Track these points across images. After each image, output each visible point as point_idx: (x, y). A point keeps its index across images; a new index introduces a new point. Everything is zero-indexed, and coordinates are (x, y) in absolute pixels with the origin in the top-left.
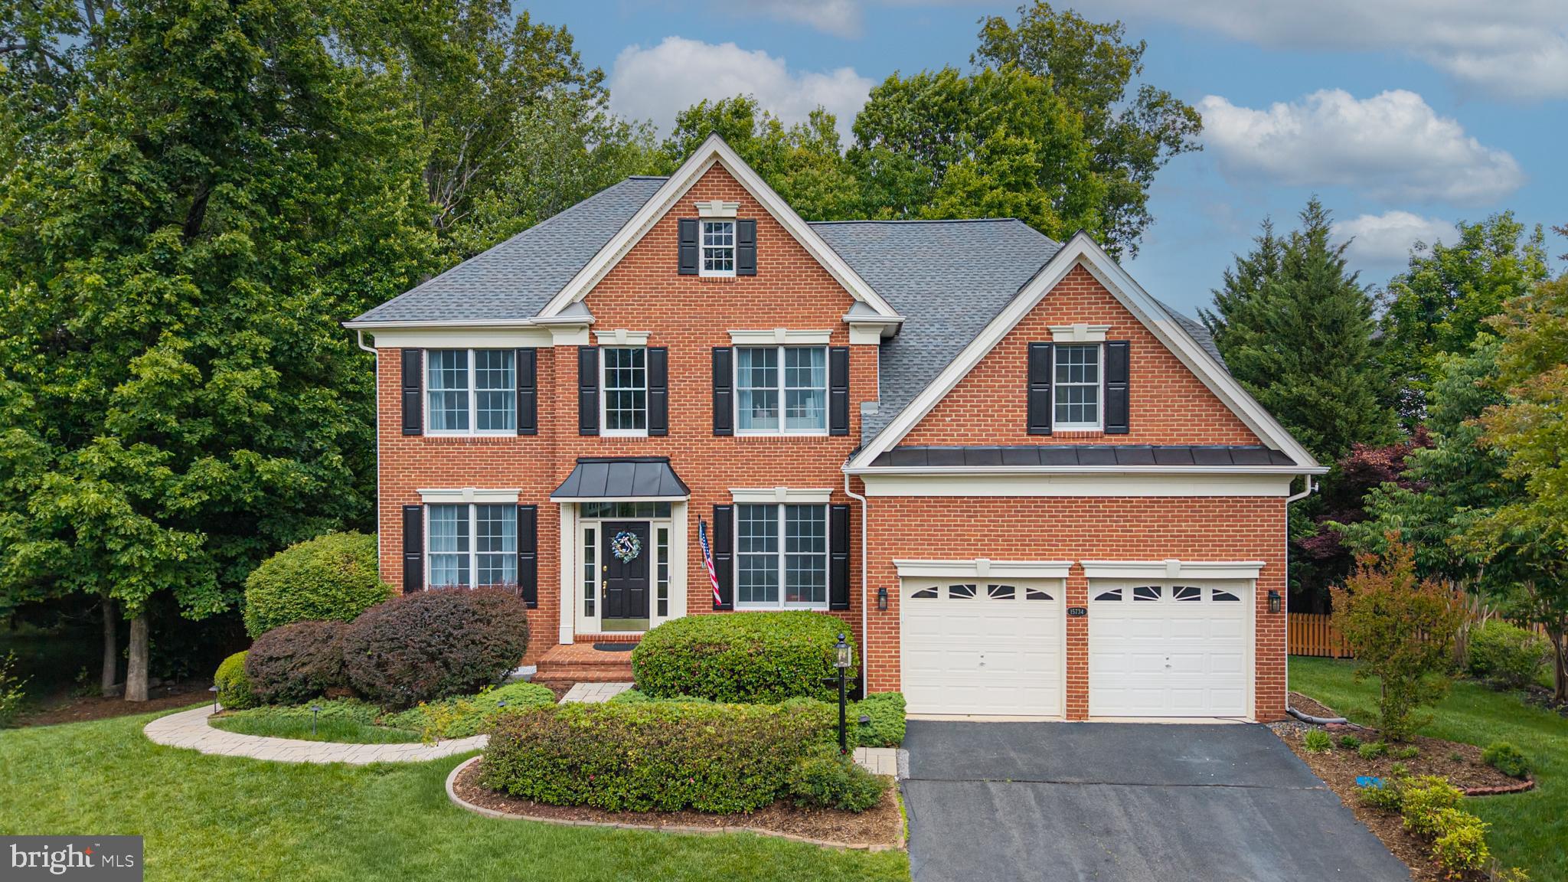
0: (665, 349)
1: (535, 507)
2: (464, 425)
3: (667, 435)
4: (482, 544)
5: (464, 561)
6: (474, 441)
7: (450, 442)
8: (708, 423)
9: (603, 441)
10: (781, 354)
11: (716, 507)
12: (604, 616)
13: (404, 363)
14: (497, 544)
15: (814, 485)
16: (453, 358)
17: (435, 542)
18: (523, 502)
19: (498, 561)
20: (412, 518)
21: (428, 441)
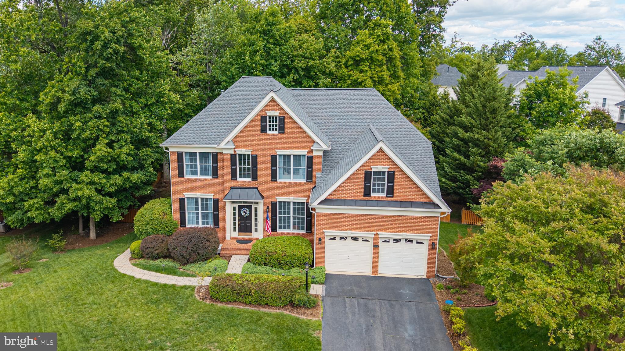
0: (257, 155)
1: (218, 199)
2: (196, 174)
3: (257, 180)
4: (202, 209)
5: (197, 214)
6: (200, 180)
7: (192, 179)
8: (269, 177)
9: (238, 182)
10: (292, 157)
11: (272, 202)
12: (239, 231)
13: (178, 156)
14: (207, 209)
15: (301, 197)
16: (192, 155)
17: (189, 209)
18: (214, 198)
19: (207, 214)
20: (182, 202)
21: (186, 179)
